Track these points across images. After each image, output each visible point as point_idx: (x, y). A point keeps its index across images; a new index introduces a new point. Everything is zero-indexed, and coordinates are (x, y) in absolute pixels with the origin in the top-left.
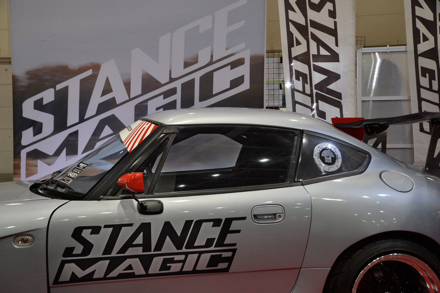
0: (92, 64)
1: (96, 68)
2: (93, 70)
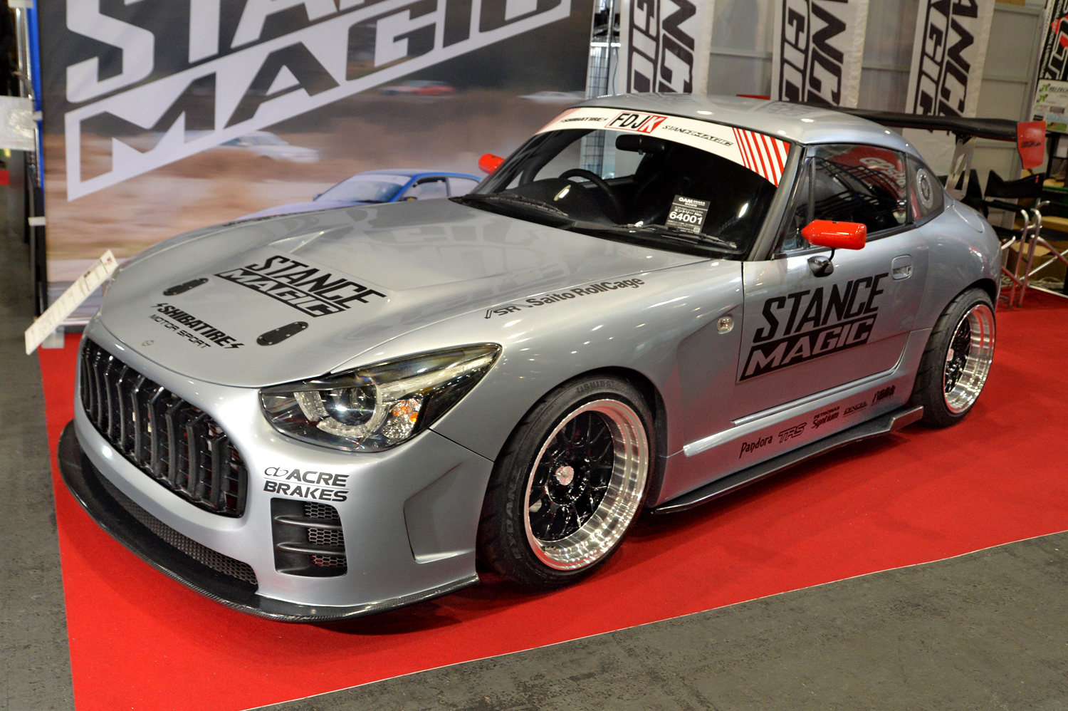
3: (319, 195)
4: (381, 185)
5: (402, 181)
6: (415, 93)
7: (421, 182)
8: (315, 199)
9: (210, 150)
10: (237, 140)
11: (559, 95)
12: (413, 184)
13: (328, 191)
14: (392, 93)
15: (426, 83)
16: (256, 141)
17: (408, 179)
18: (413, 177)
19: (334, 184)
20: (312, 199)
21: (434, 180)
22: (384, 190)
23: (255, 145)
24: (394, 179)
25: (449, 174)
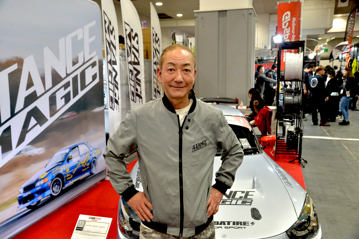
0: (17, 58)
1: (20, 62)
2: (18, 64)
3: (47, 165)
4: (62, 154)
5: (67, 151)
6: (68, 117)
7: (72, 150)
8: (45, 167)
9: (12, 159)
10: (20, 152)
11: (99, 108)
12: (70, 151)
13: (49, 162)
14: (62, 119)
15: (70, 113)
16: (26, 150)
17: (69, 150)
18: (70, 148)
19: (50, 159)
20: (44, 168)
21: (75, 148)
22: (63, 156)
23: (26, 152)
24: (66, 151)
25: (78, 144)
